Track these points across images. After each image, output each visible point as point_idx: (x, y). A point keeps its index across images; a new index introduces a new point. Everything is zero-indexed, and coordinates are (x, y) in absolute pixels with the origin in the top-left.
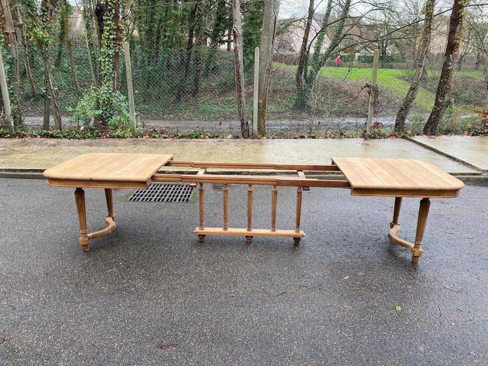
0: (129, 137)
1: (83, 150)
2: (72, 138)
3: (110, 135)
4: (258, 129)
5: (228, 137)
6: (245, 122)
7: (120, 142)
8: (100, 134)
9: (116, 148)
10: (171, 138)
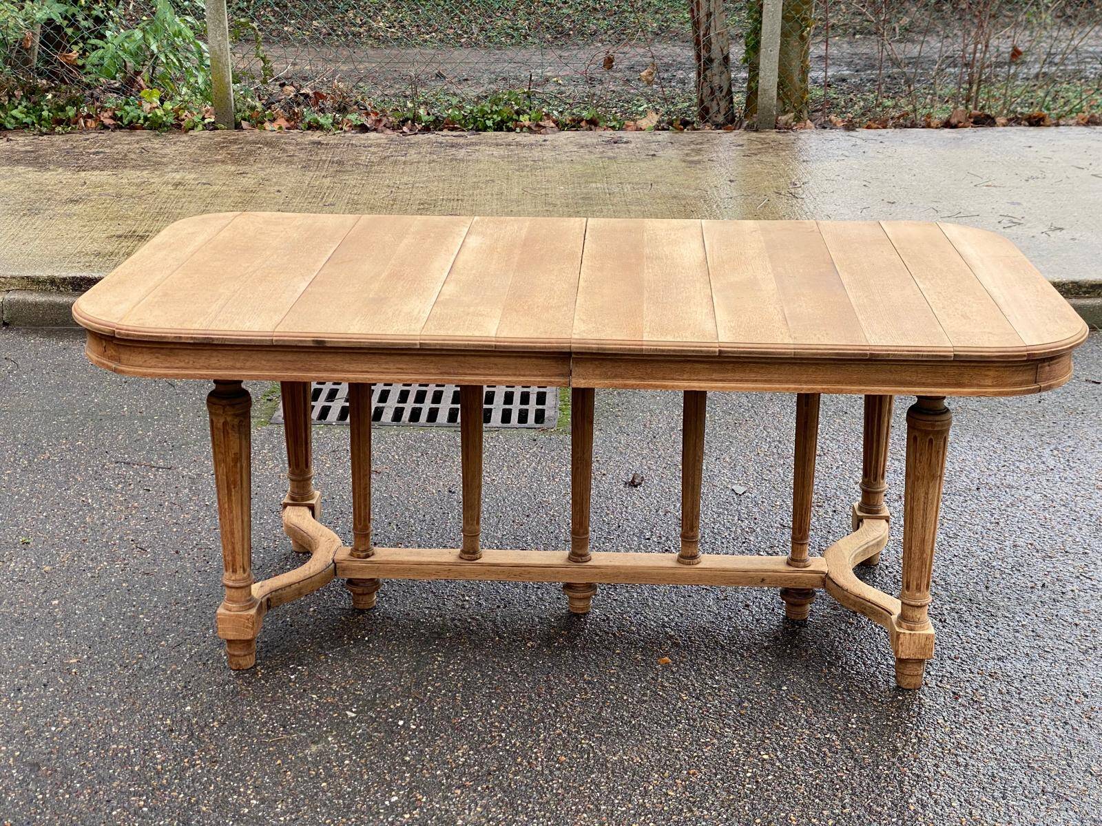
0: (200, 127)
1: (12, 187)
3: (114, 117)
4: (781, 85)
5: (643, 123)
6: (716, 54)
7: (170, 150)
8: (70, 111)
9: (161, 175)
10: (389, 132)
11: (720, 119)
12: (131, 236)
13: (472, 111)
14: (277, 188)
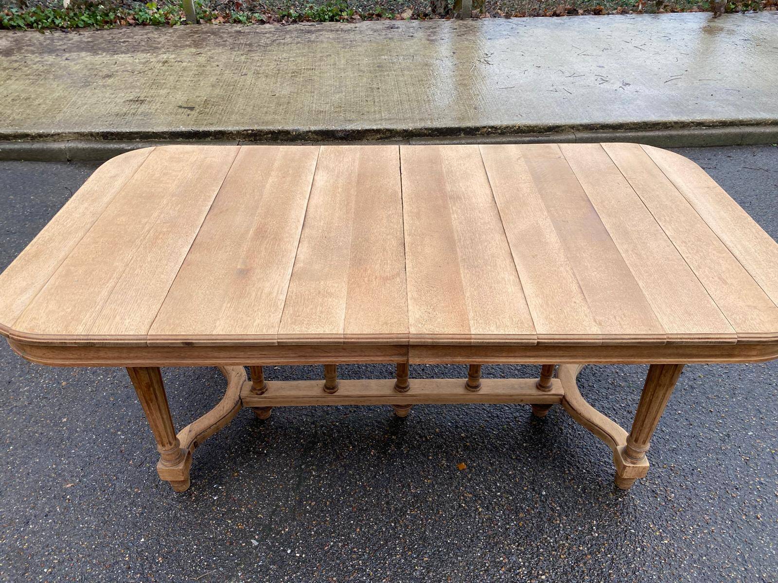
0: (179, 23)
1: (78, 66)
2: (47, 28)
3: (134, 19)
5: (405, 15)
7: (163, 39)
8: (111, 15)
9: (156, 57)
10: (276, 23)
11: (442, 11)
12: (137, 101)
13: (317, 10)
14: (217, 63)
